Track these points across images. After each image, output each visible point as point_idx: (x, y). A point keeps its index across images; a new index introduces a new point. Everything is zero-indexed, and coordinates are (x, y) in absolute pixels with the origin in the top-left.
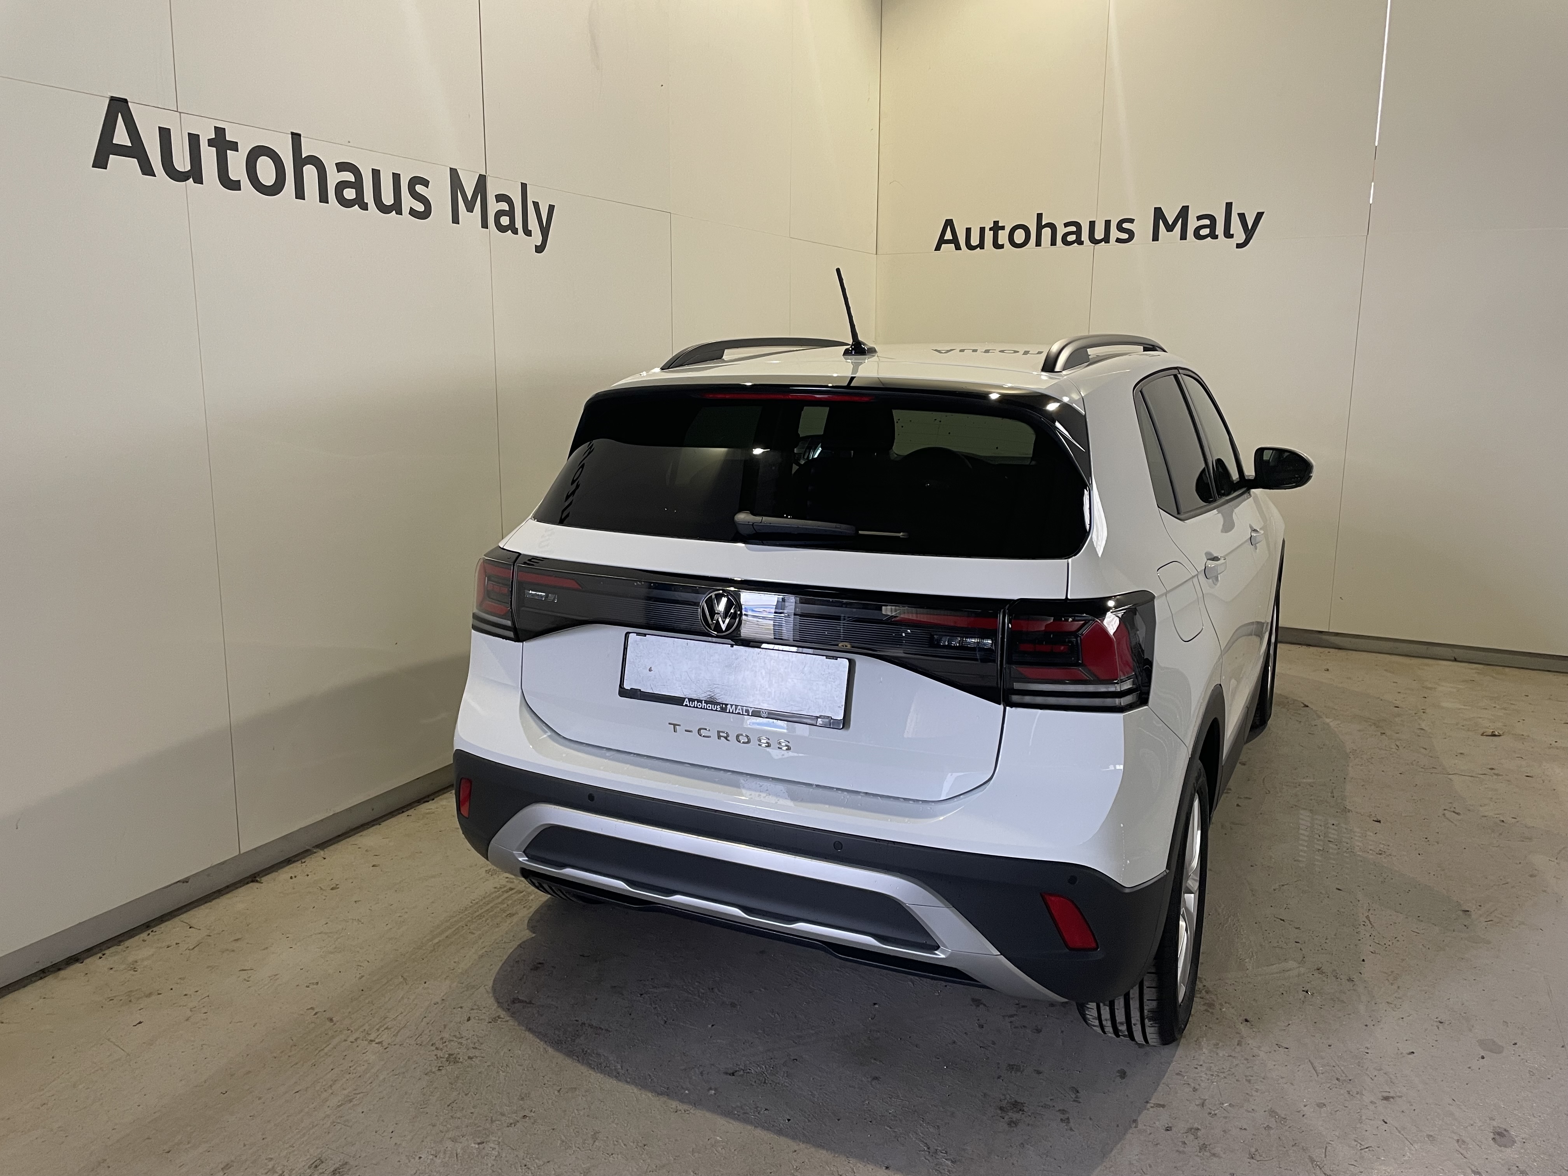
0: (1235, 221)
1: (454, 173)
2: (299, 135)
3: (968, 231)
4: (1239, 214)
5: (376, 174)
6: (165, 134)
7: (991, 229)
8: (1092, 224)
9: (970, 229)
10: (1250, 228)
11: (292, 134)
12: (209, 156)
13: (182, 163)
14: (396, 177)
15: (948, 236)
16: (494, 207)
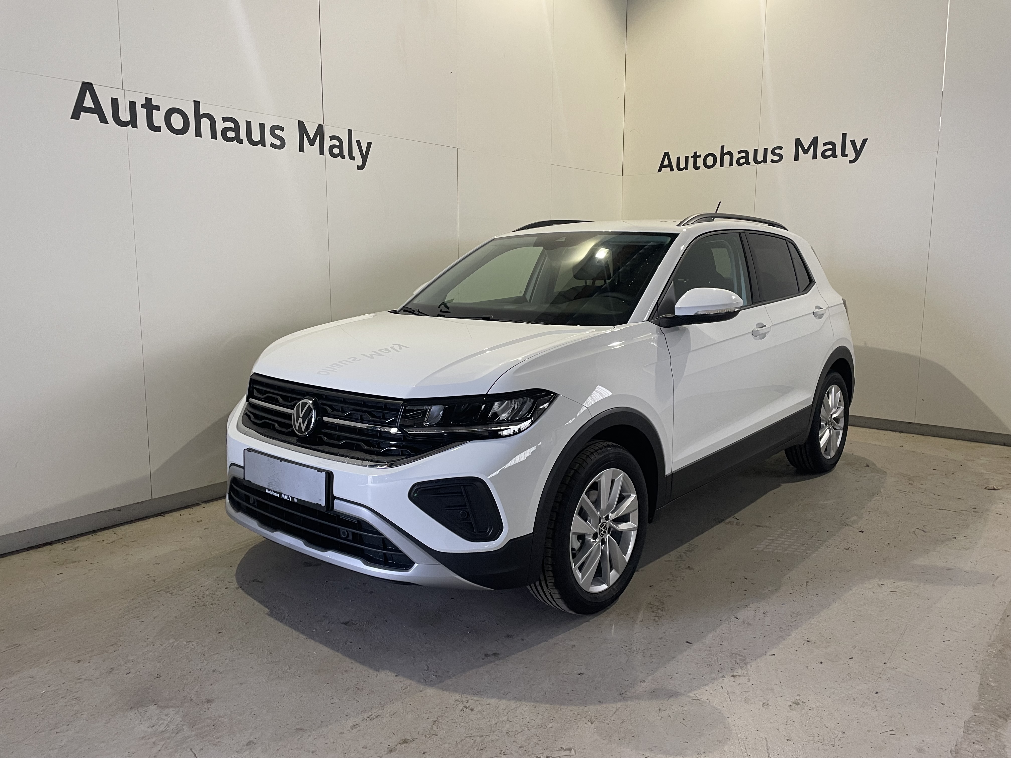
0: (849, 145)
1: (301, 124)
2: (199, 102)
3: (678, 159)
4: (851, 141)
5: (248, 124)
6: (115, 102)
7: (692, 157)
8: (756, 151)
9: (679, 157)
10: (858, 149)
11: (194, 101)
12: (141, 114)
13: (125, 116)
14: (262, 126)
15: (666, 162)
16: (328, 143)
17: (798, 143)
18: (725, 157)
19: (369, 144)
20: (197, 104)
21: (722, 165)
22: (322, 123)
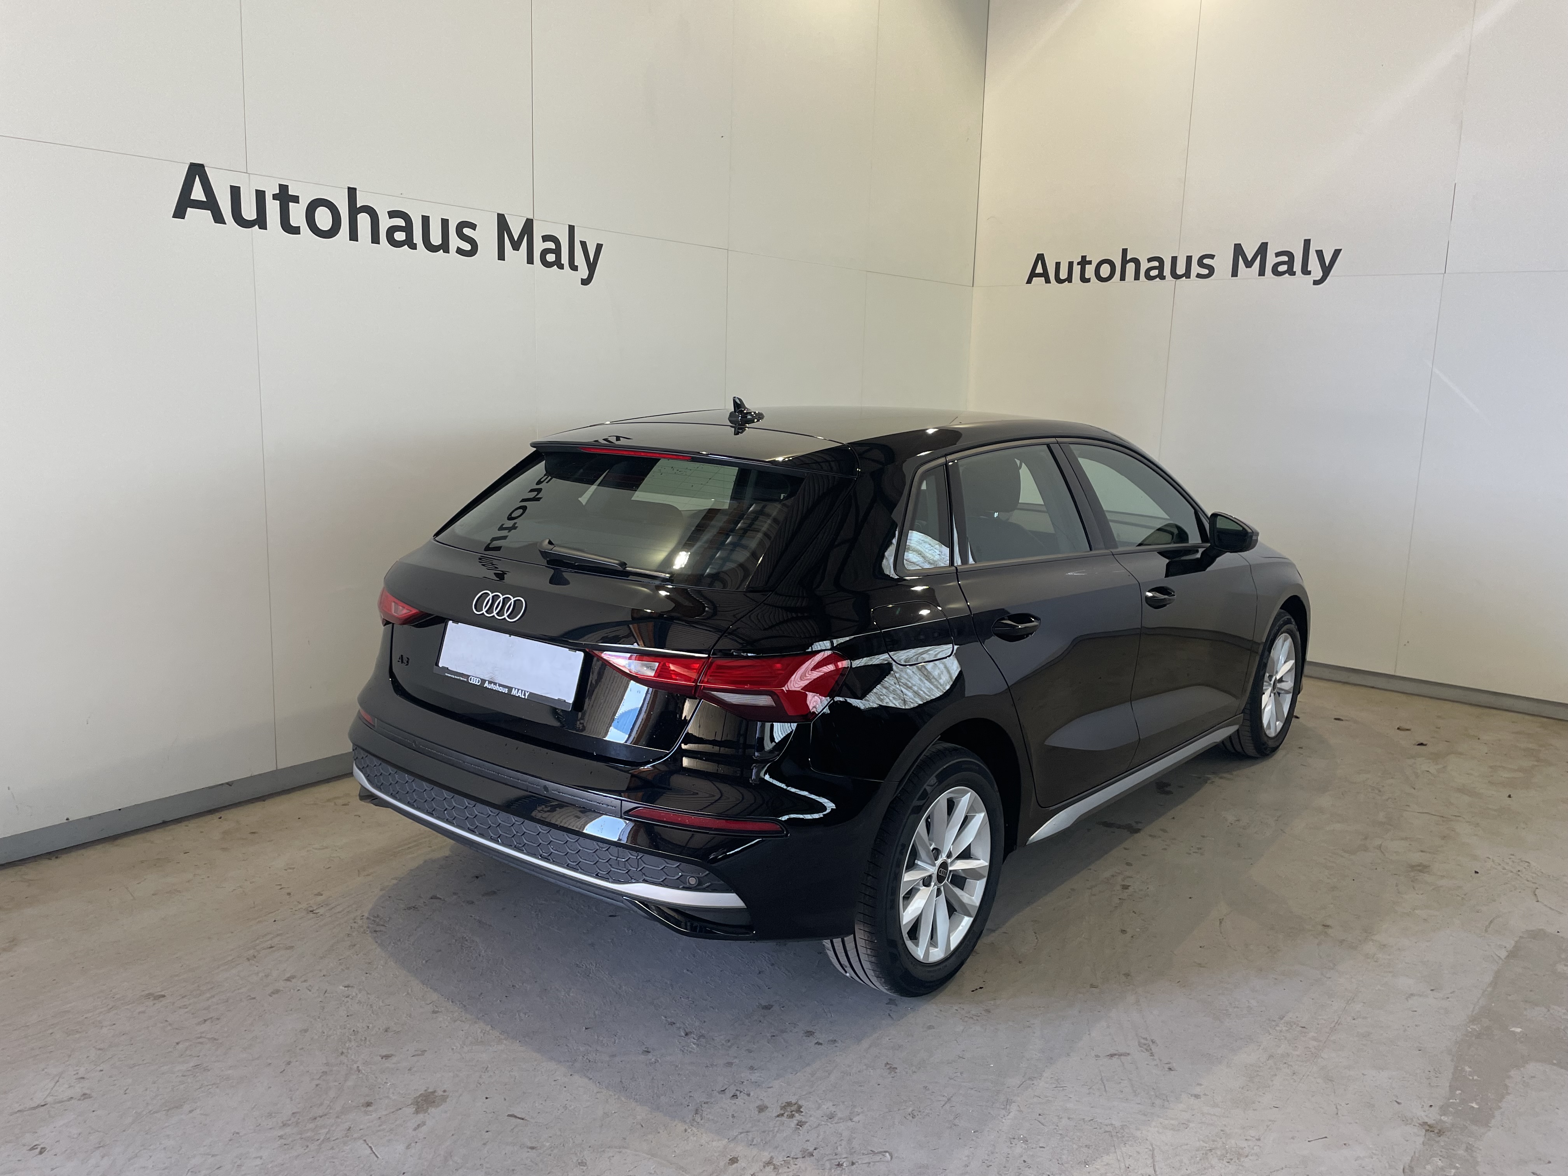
0: (1313, 257)
1: (501, 218)
2: (355, 189)
3: (1058, 265)
4: (1317, 251)
5: (426, 220)
6: (235, 192)
7: (1078, 264)
8: (1174, 260)
9: (1060, 263)
10: (1327, 265)
11: (349, 188)
12: (273, 208)
13: (249, 212)
14: (445, 223)
15: (1039, 270)
16: (539, 246)
17: (1238, 250)
18: (1128, 265)
19: (599, 247)
20: (352, 192)
21: (1123, 278)
22: (531, 217)
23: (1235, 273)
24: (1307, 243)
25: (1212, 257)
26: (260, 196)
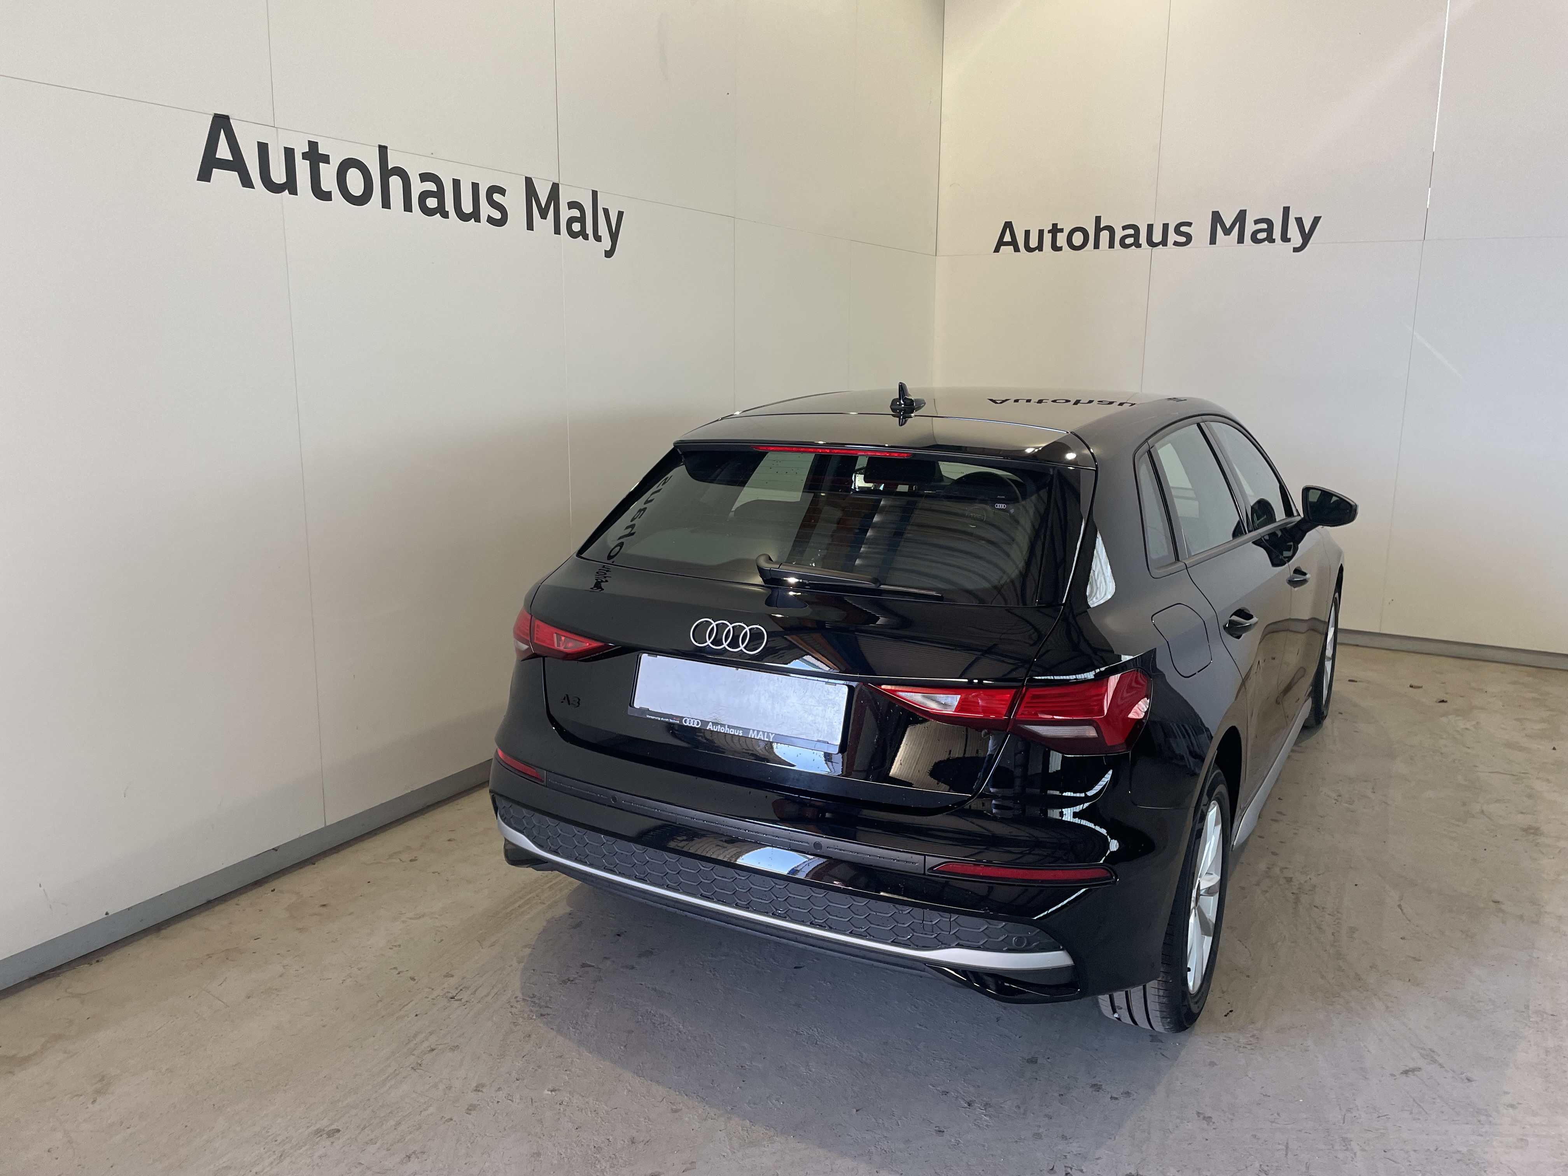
0: (1293, 225)
1: (529, 182)
2: (386, 147)
3: (1027, 233)
4: (1296, 218)
5: (456, 183)
6: (263, 150)
7: (1049, 232)
8: (1150, 227)
9: (1029, 231)
10: (1307, 232)
11: (380, 147)
12: (303, 168)
13: (279, 175)
14: (475, 187)
15: (1007, 238)
16: (566, 214)
17: (1216, 217)
18: (1101, 233)
19: (620, 214)
20: (383, 150)
21: (1096, 246)
22: (556, 181)
23: (1213, 241)
24: (1286, 210)
25: (1189, 224)
26: (289, 153)
